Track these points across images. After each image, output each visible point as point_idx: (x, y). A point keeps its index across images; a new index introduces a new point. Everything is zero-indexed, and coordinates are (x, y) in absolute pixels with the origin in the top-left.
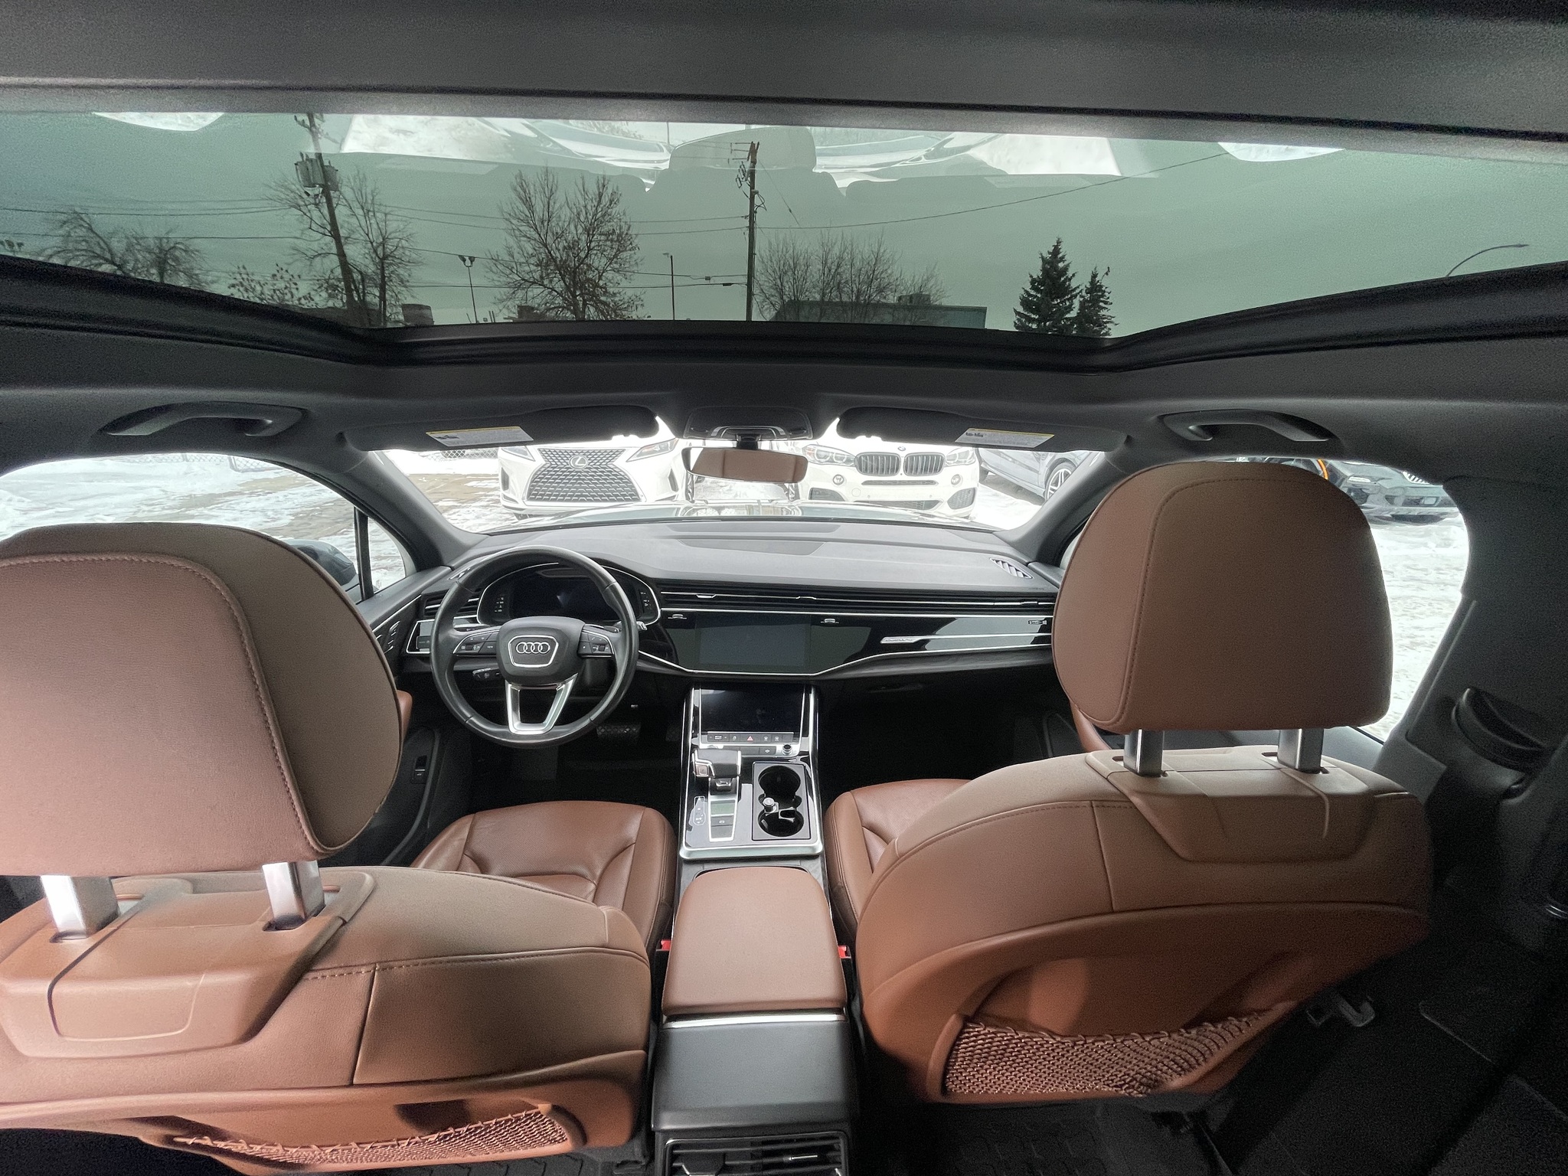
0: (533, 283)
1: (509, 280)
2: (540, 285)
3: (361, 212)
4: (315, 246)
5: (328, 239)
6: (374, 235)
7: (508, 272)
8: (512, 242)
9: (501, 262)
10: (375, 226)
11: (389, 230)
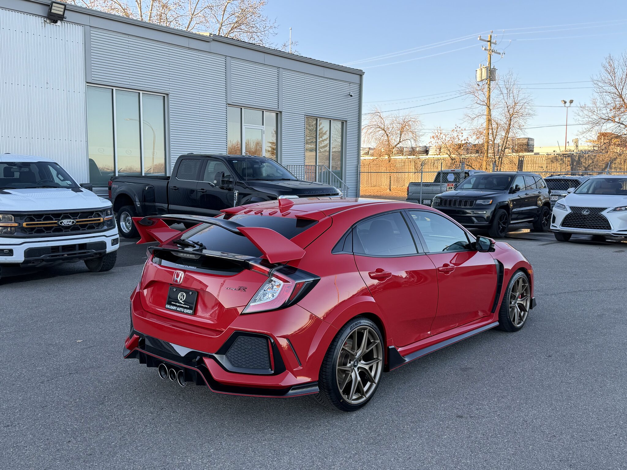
0: (608, 120)
1: (590, 119)
2: (612, 121)
3: (505, 91)
4: (476, 112)
5: (485, 107)
6: (511, 102)
7: (590, 114)
8: (596, 95)
9: (587, 108)
10: (512, 97)
11: (519, 99)
